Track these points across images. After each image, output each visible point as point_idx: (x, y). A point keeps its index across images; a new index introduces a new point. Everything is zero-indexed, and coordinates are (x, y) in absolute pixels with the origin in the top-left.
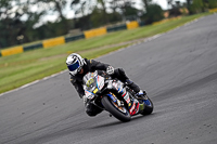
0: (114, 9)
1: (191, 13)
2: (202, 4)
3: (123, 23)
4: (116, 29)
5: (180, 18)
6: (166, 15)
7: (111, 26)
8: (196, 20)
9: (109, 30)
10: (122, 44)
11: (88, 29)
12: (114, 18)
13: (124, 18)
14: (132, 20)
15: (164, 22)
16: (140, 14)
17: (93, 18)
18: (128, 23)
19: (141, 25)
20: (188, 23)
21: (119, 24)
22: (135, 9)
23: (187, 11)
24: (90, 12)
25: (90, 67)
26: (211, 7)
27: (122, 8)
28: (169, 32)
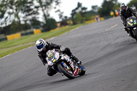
0: (26, 21)
1: (74, 24)
2: (81, 18)
3: (31, 30)
4: (27, 34)
5: (67, 27)
6: (59, 25)
7: (24, 32)
8: (77, 28)
9: (22, 35)
10: (31, 43)
11: (9, 34)
12: (26, 27)
13: (32, 27)
14: (37, 28)
15: (57, 30)
16: (42, 25)
17: (12, 27)
18: (34, 30)
19: (42, 31)
20: (72, 30)
21: (28, 31)
22: (39, 21)
23: (71, 22)
24: (10, 23)
25: (50, 47)
26: (87, 20)
27: (31, 21)
28: (60, 36)
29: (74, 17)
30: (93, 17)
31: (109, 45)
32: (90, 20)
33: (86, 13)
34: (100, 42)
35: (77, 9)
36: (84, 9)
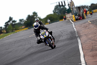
1: (7, 32)
2: (12, 28)
29: (7, 27)
30: (20, 28)
31: (32, 47)
32: (19, 29)
33: (15, 24)
34: (25, 45)
35: (9, 21)
36: (14, 21)
